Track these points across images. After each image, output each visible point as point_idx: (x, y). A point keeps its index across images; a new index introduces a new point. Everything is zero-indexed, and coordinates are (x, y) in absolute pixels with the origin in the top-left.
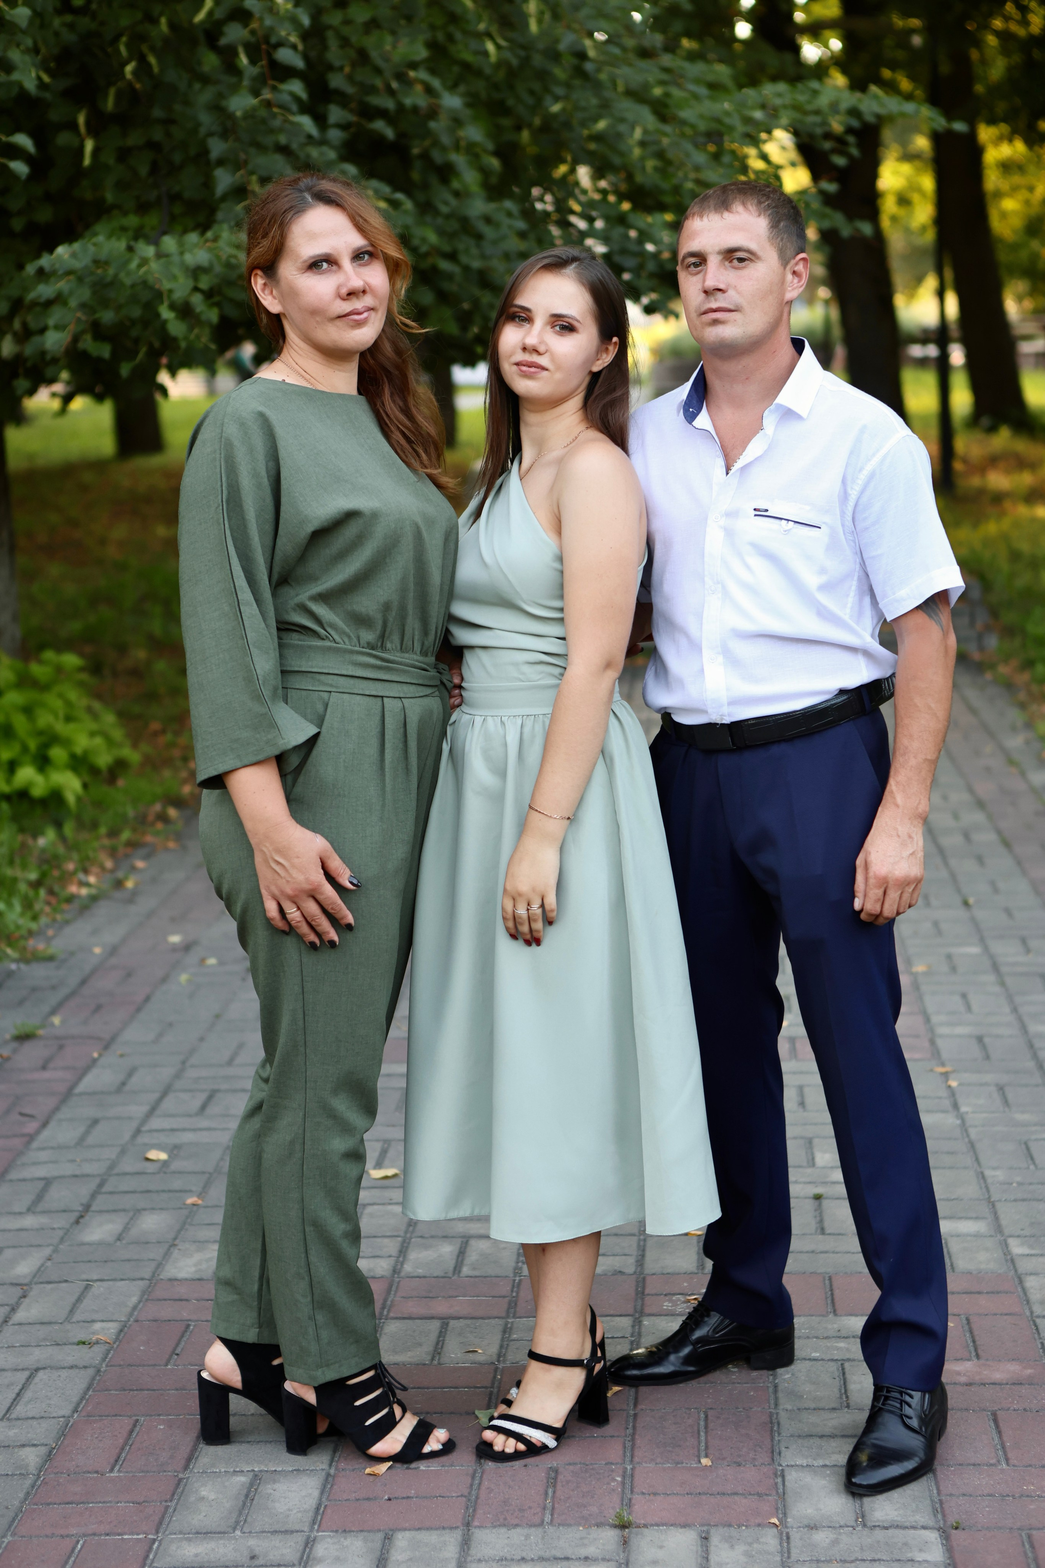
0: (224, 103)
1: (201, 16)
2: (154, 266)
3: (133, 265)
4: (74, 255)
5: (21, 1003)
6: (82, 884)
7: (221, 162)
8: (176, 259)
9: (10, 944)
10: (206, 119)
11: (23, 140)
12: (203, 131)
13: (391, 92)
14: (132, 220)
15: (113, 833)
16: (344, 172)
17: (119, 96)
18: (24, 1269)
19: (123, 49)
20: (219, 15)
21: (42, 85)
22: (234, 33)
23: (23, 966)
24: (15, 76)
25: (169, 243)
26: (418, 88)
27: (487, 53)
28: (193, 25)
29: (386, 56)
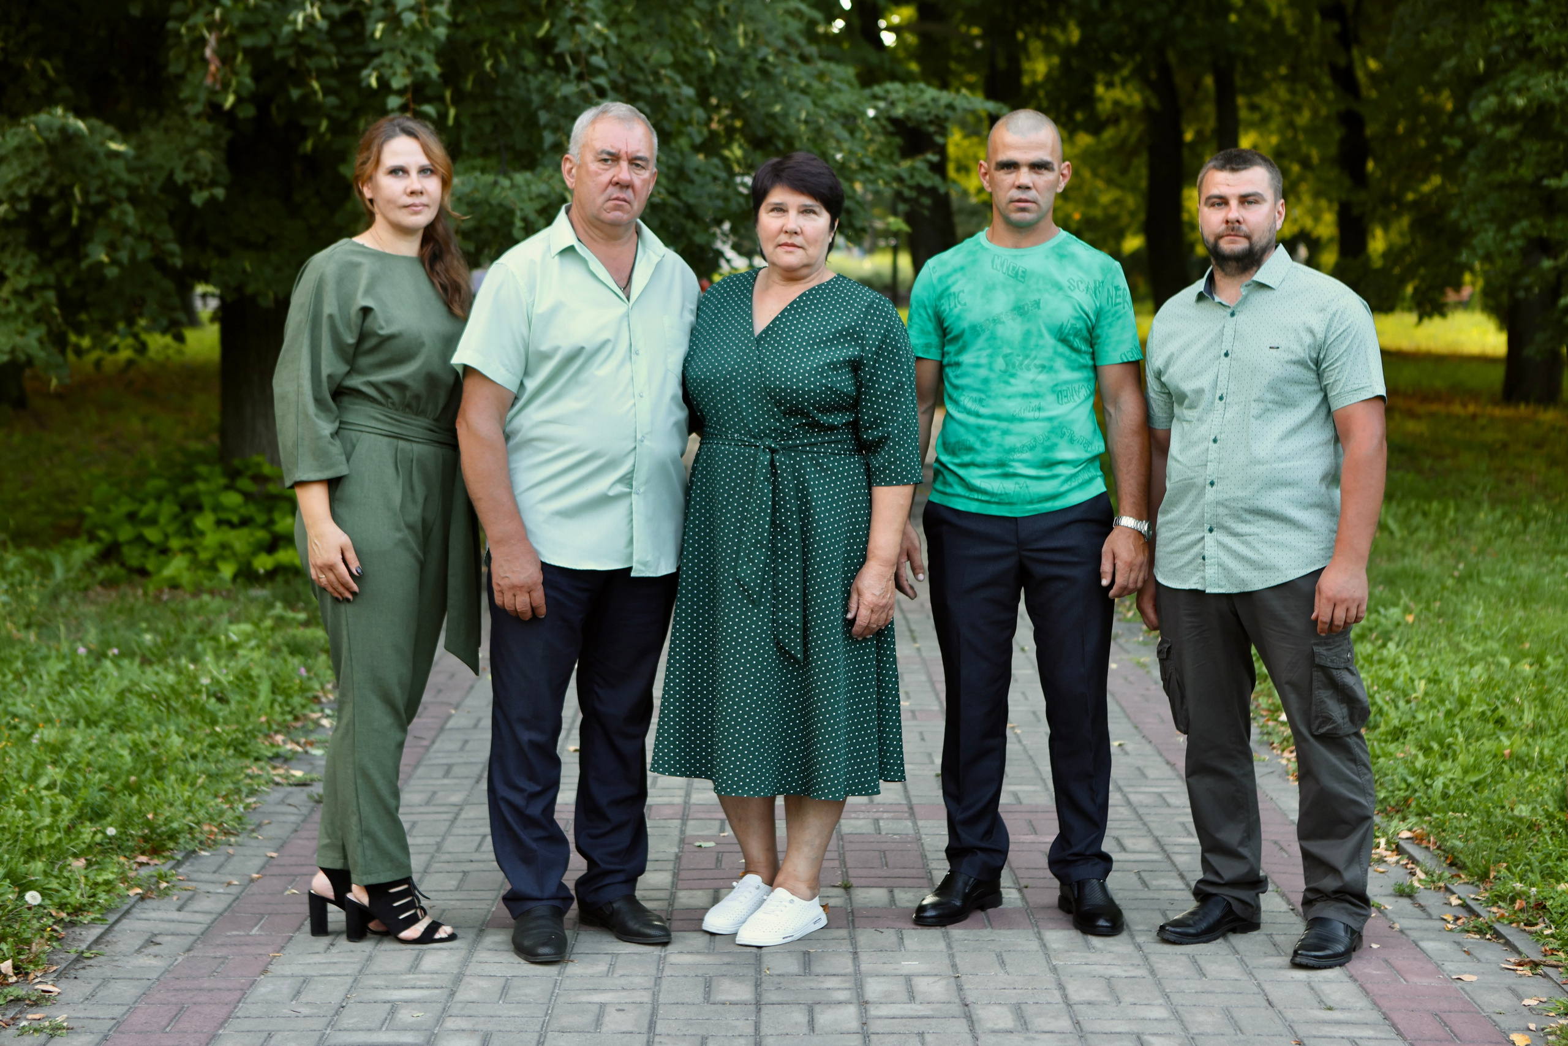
0: (550, 88)
1: (541, 33)
2: (511, 194)
3: (497, 190)
4: (463, 184)
7: (545, 127)
8: (525, 188)
10: (536, 99)
11: (429, 109)
12: (534, 106)
14: (479, 162)
17: (474, 81)
18: (456, 798)
19: (485, 51)
20: (554, 32)
21: (441, 75)
22: (564, 45)
24: (425, 68)
25: (520, 178)
26: (666, 81)
27: (708, 59)
28: (533, 38)
29: (646, 59)
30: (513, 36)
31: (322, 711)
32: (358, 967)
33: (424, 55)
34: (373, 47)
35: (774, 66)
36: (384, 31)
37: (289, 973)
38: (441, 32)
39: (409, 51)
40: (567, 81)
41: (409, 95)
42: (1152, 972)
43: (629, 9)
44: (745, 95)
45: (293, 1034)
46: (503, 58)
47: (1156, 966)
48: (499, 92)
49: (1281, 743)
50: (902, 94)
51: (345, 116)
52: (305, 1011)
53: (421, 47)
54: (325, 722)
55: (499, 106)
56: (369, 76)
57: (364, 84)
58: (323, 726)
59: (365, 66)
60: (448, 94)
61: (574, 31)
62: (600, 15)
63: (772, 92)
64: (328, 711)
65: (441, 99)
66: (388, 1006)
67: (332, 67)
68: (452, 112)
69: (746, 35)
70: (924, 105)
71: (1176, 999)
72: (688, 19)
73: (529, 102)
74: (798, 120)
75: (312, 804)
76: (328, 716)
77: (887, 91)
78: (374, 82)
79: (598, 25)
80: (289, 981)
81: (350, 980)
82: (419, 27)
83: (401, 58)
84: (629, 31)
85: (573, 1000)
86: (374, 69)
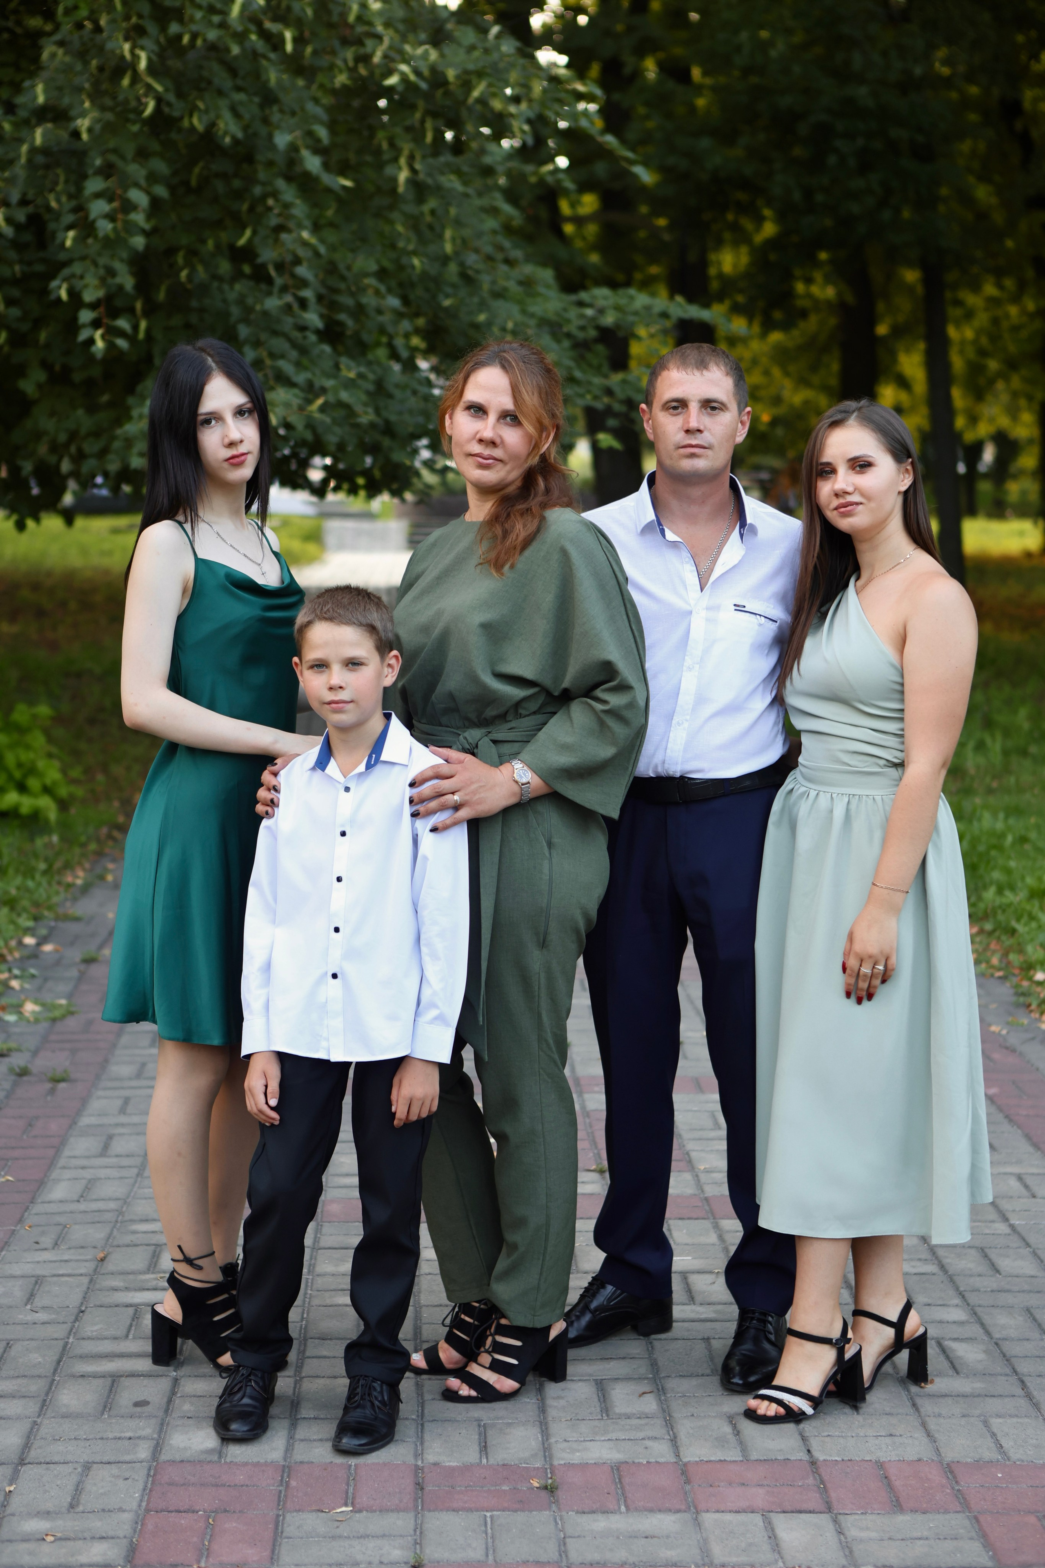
0: (250, 301)
1: (242, 242)
5: (72, 944)
6: (77, 877)
9: (50, 908)
10: (235, 311)
11: (123, 323)
12: (233, 319)
13: (353, 294)
15: (83, 845)
16: (323, 352)
17: (168, 292)
19: (180, 259)
20: (256, 241)
21: (134, 287)
22: (267, 255)
23: (61, 925)
24: (118, 280)
26: (370, 292)
27: (413, 267)
28: (232, 247)
29: (349, 268)
30: (210, 244)
31: (10, 970)
32: (91, 1266)
33: (118, 266)
34: (62, 256)
35: (478, 272)
36: (75, 240)
37: (19, 1273)
38: (139, 242)
39: (102, 261)
40: (269, 294)
41: (102, 309)
42: (942, 1267)
43: (330, 213)
44: (447, 303)
45: (33, 1344)
46: (200, 268)
47: (946, 1261)
48: (194, 303)
49: (1039, 1005)
50: (611, 302)
51: (25, 327)
52: (42, 1316)
53: (112, 257)
54: (15, 984)
55: (194, 319)
56: (60, 287)
57: (53, 297)
58: (12, 989)
59: (53, 277)
60: (139, 305)
61: (277, 240)
62: (307, 223)
63: (476, 300)
64: (16, 972)
65: (131, 310)
66: (131, 1311)
67: (14, 274)
68: (143, 325)
69: (453, 239)
70: (636, 313)
71: (973, 1299)
72: (391, 222)
73: (228, 314)
74: (504, 329)
75: (13, 1078)
76: (16, 977)
77: (594, 297)
78: (64, 295)
79: (305, 235)
80: (20, 1282)
81: (85, 1280)
82: (112, 236)
83: (92, 269)
84: (332, 237)
85: (328, 1302)
86: (64, 280)
